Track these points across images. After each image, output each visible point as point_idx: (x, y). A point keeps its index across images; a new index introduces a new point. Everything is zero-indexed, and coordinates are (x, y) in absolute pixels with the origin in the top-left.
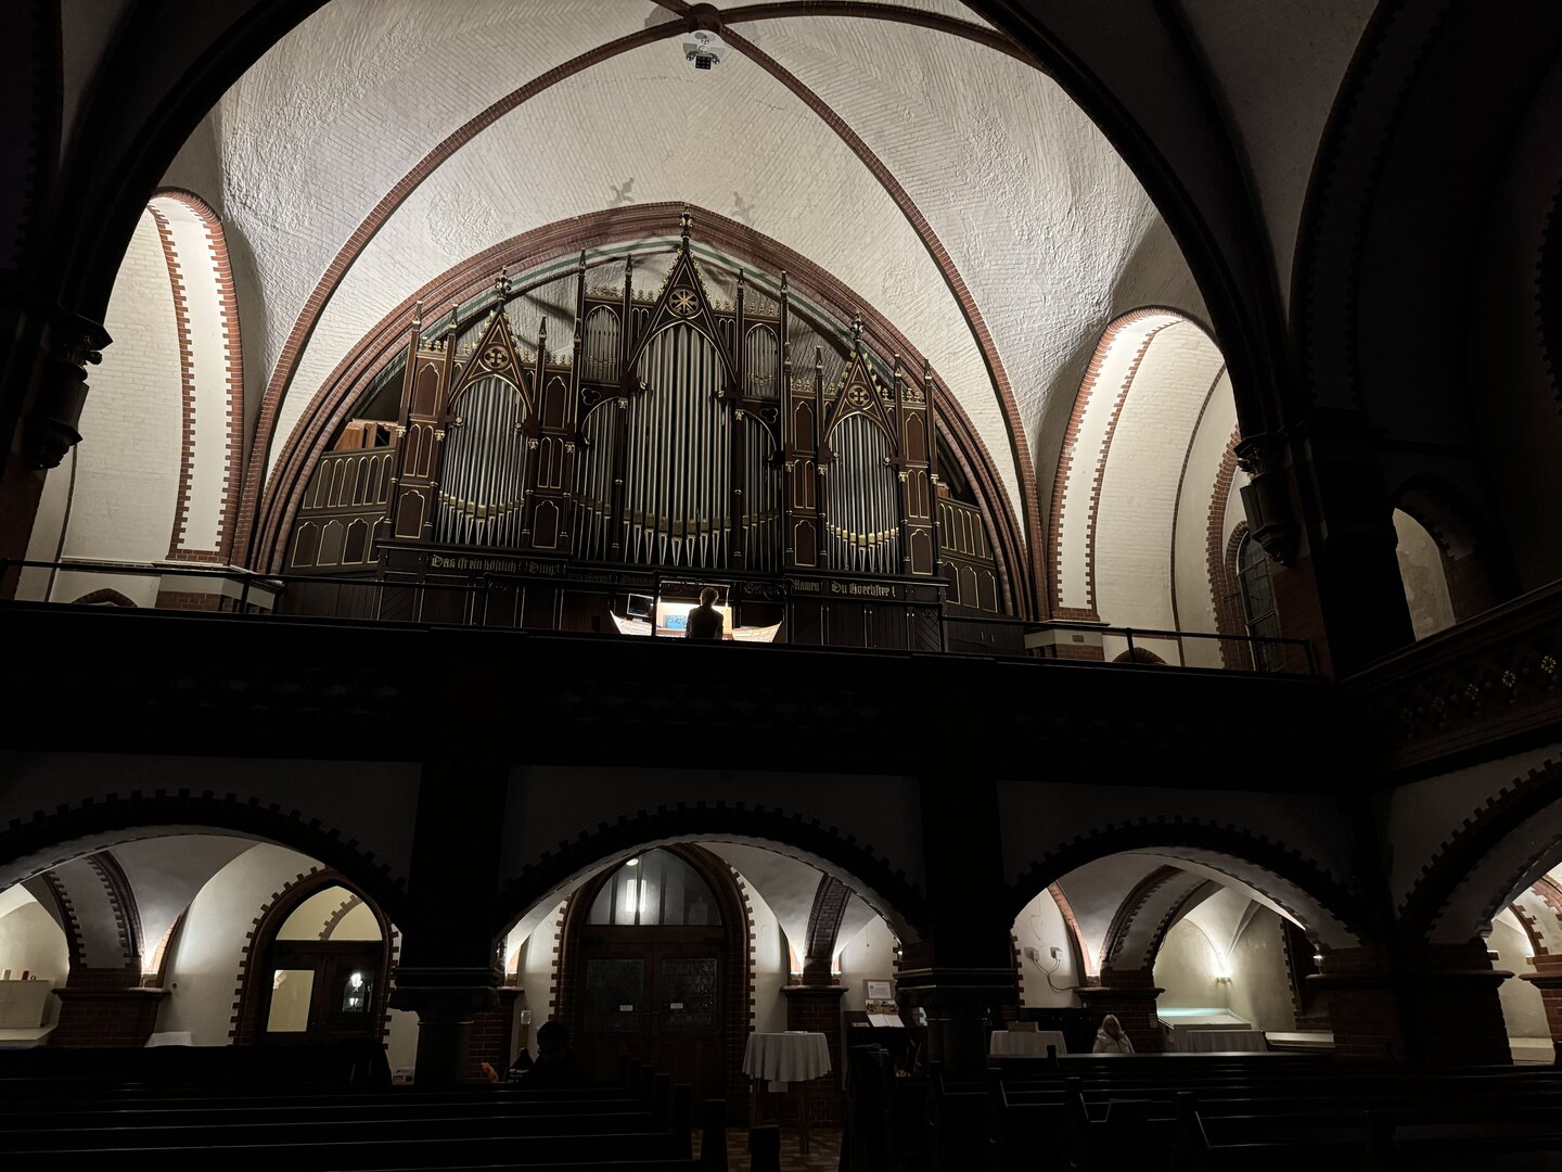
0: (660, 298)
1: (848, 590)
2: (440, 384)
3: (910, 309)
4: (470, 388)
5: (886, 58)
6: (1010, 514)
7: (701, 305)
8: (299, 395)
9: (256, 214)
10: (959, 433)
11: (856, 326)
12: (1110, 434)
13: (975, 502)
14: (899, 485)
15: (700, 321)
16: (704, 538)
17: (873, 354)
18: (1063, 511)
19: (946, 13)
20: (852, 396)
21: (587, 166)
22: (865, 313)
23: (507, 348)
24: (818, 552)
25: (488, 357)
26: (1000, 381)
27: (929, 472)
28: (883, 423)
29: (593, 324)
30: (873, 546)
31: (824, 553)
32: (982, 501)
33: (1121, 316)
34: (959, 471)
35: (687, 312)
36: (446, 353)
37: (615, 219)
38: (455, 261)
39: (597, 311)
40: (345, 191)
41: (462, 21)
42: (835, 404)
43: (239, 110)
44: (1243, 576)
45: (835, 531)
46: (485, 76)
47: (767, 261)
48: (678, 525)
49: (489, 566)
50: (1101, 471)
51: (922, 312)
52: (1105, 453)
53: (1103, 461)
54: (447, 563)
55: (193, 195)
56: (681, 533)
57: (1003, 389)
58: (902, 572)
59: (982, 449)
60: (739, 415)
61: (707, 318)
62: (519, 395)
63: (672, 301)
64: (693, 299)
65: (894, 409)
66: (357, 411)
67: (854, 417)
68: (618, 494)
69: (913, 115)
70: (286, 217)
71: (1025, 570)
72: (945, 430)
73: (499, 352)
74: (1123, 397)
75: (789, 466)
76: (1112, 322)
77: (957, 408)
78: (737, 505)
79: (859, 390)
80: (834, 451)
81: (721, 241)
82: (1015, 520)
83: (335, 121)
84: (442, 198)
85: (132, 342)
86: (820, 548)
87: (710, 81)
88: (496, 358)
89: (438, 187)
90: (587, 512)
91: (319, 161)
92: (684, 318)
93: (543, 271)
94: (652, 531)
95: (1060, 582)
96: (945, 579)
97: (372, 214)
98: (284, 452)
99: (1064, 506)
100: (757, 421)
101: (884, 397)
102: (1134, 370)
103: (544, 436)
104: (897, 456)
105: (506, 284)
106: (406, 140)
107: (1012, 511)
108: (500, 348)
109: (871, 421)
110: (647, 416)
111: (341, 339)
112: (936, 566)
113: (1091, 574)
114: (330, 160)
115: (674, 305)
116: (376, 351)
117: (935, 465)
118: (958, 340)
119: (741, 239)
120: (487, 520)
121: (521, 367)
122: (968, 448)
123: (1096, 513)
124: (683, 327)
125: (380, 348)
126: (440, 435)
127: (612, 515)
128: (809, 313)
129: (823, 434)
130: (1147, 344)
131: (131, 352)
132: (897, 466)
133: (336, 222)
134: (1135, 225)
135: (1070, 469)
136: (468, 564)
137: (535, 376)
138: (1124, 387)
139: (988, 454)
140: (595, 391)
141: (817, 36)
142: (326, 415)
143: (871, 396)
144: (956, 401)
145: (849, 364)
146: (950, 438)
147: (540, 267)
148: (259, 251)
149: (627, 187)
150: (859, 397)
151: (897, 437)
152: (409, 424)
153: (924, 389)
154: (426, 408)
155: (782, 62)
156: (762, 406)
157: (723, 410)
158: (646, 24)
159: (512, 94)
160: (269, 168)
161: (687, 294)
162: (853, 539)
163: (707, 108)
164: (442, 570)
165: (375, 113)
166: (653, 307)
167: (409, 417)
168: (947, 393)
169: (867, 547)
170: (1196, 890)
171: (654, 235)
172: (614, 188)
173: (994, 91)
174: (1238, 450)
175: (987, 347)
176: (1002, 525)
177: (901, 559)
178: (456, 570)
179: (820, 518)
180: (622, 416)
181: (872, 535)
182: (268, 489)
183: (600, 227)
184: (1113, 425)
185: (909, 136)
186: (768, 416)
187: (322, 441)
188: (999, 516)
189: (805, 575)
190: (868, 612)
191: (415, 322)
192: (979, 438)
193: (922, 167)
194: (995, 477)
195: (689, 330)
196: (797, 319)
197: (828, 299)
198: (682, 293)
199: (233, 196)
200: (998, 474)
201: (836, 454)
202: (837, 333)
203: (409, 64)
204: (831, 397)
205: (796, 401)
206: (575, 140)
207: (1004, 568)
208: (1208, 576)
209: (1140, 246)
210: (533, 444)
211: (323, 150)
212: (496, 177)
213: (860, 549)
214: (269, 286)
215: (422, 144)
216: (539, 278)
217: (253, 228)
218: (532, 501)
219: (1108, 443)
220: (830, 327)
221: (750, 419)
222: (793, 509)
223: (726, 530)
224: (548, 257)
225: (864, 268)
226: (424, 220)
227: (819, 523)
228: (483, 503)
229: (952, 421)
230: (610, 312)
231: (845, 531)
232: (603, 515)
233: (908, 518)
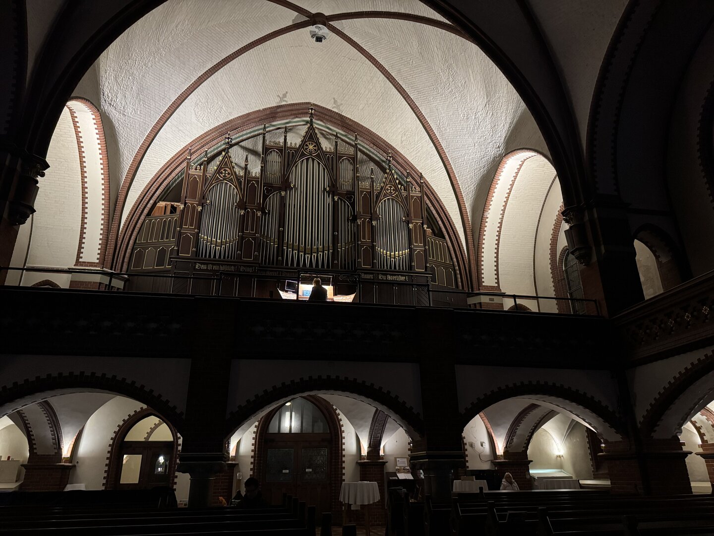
0: (300, 146)
1: (386, 278)
2: (200, 185)
3: (413, 150)
4: (213, 187)
5: (402, 37)
6: (460, 243)
7: (319, 149)
8: (135, 191)
9: (116, 108)
10: (436, 206)
11: (389, 158)
12: (505, 206)
13: (444, 238)
14: (409, 230)
15: (318, 156)
16: (320, 254)
17: (397, 171)
18: (484, 241)
19: (429, 17)
20: (388, 189)
21: (267, 86)
22: (393, 152)
23: (230, 169)
24: (373, 261)
25: (222, 173)
26: (455, 183)
27: (422, 224)
28: (402, 202)
29: (269, 158)
30: (398, 258)
31: (375, 261)
32: (447, 237)
33: (509, 153)
34: (436, 224)
35: (312, 152)
36: (202, 171)
37: (279, 110)
38: (206, 129)
39: (271, 152)
40: (157, 98)
41: (209, 21)
42: (380, 193)
43: (108, 61)
44: (566, 270)
45: (380, 251)
46: (220, 46)
47: (348, 129)
48: (309, 249)
49: (222, 268)
50: (501, 223)
51: (419, 151)
52: (503, 215)
53: (502, 219)
54: (203, 267)
55: (87, 100)
56: (310, 252)
57: (456, 186)
58: (411, 270)
59: (446, 213)
60: (336, 199)
61: (321, 155)
62: (236, 190)
63: (305, 147)
64: (315, 146)
65: (407, 195)
66: (162, 198)
67: (388, 199)
68: (281, 235)
69: (414, 63)
70: (129, 110)
71: (467, 266)
72: (430, 205)
73: (227, 171)
74: (511, 190)
75: (359, 222)
76: (505, 155)
77: (435, 195)
78: (335, 239)
79: (391, 187)
80: (379, 214)
81: (327, 120)
82: (462, 245)
83: (151, 66)
84: (200, 101)
85: (59, 167)
86: (373, 259)
87: (322, 48)
88: (225, 173)
89: (199, 96)
90: (267, 243)
91: (144, 84)
92: (311, 155)
93: (247, 134)
94: (296, 252)
95: (483, 274)
96: (430, 273)
97: (168, 108)
98: (128, 216)
99: (484, 239)
100: (344, 201)
101: (402, 190)
102: (515, 177)
103: (247, 208)
104: (408, 217)
105: (230, 140)
106: (185, 75)
107: (461, 242)
108: (227, 169)
109: (396, 201)
110: (294, 199)
111: (154, 165)
112: (426, 267)
113: (497, 270)
114: (149, 84)
115: (306, 149)
116: (170, 171)
117: (425, 221)
118: (435, 164)
119: (337, 119)
120: (221, 247)
121: (237, 178)
122: (440, 213)
123: (499, 242)
124: (310, 159)
125: (172, 169)
126: (200, 208)
127: (278, 245)
128: (368, 152)
129: (374, 207)
130: (521, 166)
131: (58, 172)
132: (408, 221)
133: (152, 112)
134: (516, 111)
135: (487, 222)
136: (212, 267)
137: (243, 181)
138: (511, 185)
139: (449, 216)
140: (270, 188)
141: (370, 27)
142: (147, 200)
143: (396, 189)
144: (435, 192)
145: (386, 175)
146: (432, 208)
147: (245, 132)
148: (117, 125)
149: (285, 95)
150: (391, 190)
151: (408, 208)
152: (185, 204)
153: (420, 187)
154: (193, 197)
155: (355, 39)
156: (346, 194)
157: (329, 196)
158: (293, 22)
159: (232, 54)
160: (122, 88)
161: (312, 144)
162: (388, 254)
163: (321, 59)
164: (201, 270)
165: (170, 63)
166: (297, 150)
167: (185, 201)
168: (430, 188)
169: (395, 258)
170: (547, 415)
171: (297, 117)
172: (279, 96)
173: (451, 51)
174: (563, 213)
175: (448, 167)
176: (456, 248)
177: (411, 264)
178: (207, 270)
179: (373, 245)
180: (283, 200)
182: (121, 233)
183: (272, 114)
184: (506, 202)
185: (412, 72)
186: (349, 199)
187: (146, 211)
188: (455, 244)
189: (367, 272)
190: (395, 288)
191: (188, 157)
192: (445, 209)
193: (418, 86)
194: (453, 226)
195: (313, 160)
196: (362, 155)
197: (376, 146)
198: (310, 144)
199: (105, 100)
200: (454, 225)
201: (380, 216)
202: (380, 161)
203: (185, 41)
204: (378, 190)
205: (362, 192)
206: (261, 75)
207: (457, 268)
208: (550, 271)
209: (518, 120)
210: (242, 212)
211: (146, 79)
212: (225, 91)
213: (391, 259)
214: (122, 141)
215: (191, 77)
216: (245, 137)
217: (115, 115)
218: (242, 238)
219: (504, 211)
220: (377, 158)
221: (341, 200)
222: (361, 241)
223: (330, 251)
224: (248, 128)
225: (392, 132)
226: (192, 111)
227: (373, 247)
228: (219, 240)
229: (433, 201)
230: (277, 152)
231: (385, 251)
232: (274, 244)
233: (413, 245)
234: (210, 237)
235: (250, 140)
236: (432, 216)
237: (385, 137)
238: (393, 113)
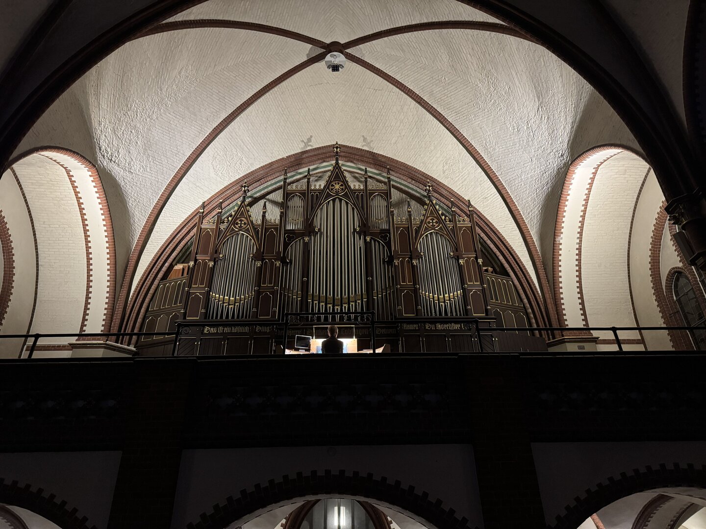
0: (325, 187)
1: (435, 327)
2: (212, 239)
3: (459, 179)
4: (228, 239)
5: (429, 52)
6: (529, 279)
7: (346, 188)
8: (149, 254)
9: (118, 165)
10: (493, 239)
11: (428, 188)
12: (582, 228)
13: (508, 275)
14: (460, 267)
15: (346, 195)
16: (352, 305)
17: (442, 205)
19: (455, 19)
20: (429, 222)
21: (289, 132)
23: (246, 218)
24: (416, 307)
25: (237, 224)
26: (513, 208)
27: (476, 258)
28: (447, 235)
29: (290, 204)
30: (448, 302)
31: (419, 307)
32: (512, 274)
33: (577, 158)
34: (496, 259)
35: (338, 192)
36: (215, 224)
37: (304, 156)
38: (226, 183)
39: (293, 196)
40: (168, 154)
41: (215, 65)
42: (419, 227)
43: (101, 112)
44: (679, 300)
45: (425, 295)
46: (232, 92)
47: (382, 167)
48: (338, 299)
49: (234, 330)
50: (579, 249)
51: (465, 180)
52: (580, 238)
53: (580, 243)
54: (213, 330)
55: (74, 152)
56: (340, 304)
57: (516, 213)
58: (467, 315)
59: (508, 246)
60: (368, 239)
61: (349, 194)
62: (252, 241)
63: (331, 187)
64: (342, 185)
65: (453, 227)
66: (179, 260)
67: (431, 234)
68: (305, 286)
69: (447, 79)
70: (136, 167)
71: (543, 310)
72: (486, 238)
73: (243, 221)
74: (586, 206)
75: (396, 262)
76: (571, 163)
77: (490, 226)
78: (369, 285)
79: (433, 220)
80: (421, 252)
81: (358, 160)
82: (533, 282)
83: (157, 118)
84: (218, 154)
85: (63, 234)
86: (417, 305)
87: (343, 82)
88: (241, 224)
89: (216, 150)
90: (289, 297)
91: (151, 139)
92: (337, 195)
94: (323, 304)
95: (565, 315)
96: (493, 317)
98: (139, 282)
99: (560, 271)
100: (378, 242)
101: (446, 221)
102: (590, 190)
103: (265, 259)
104: (457, 251)
105: (246, 188)
106: (197, 127)
107: (530, 278)
108: (243, 219)
109: (441, 235)
110: (319, 245)
111: (169, 225)
112: (487, 310)
113: (583, 309)
114: (157, 138)
115: (332, 189)
116: (188, 230)
117: (479, 254)
119: (368, 158)
120: (235, 305)
121: (253, 227)
122: (500, 246)
123: (580, 274)
124: (337, 199)
125: (190, 228)
126: (211, 264)
127: (302, 298)
128: (406, 189)
129: (414, 244)
130: (595, 174)
131: (62, 239)
132: (458, 257)
133: (164, 169)
134: (577, 107)
135: (561, 249)
136: (223, 330)
137: (260, 230)
138: (585, 200)
139: (512, 248)
140: (292, 235)
141: (392, 48)
142: (162, 263)
143: (440, 221)
144: (490, 222)
145: (426, 207)
146: (489, 242)
147: (269, 183)
148: (123, 184)
149: (309, 140)
150: (433, 223)
151: (456, 241)
152: (196, 260)
153: (468, 216)
154: (205, 252)
155: (377, 66)
156: (380, 233)
157: (360, 238)
158: (307, 57)
159: (247, 100)
160: (124, 142)
161: (338, 183)
162: (436, 298)
163: (344, 96)
164: (210, 334)
165: (179, 114)
166: (321, 191)
167: (196, 257)
168: (484, 219)
169: (444, 302)
171: (324, 161)
172: (303, 141)
173: (487, 55)
175: (503, 192)
176: (525, 286)
177: (465, 307)
178: (217, 334)
179: (416, 289)
180: (306, 246)
181: (447, 295)
182: (131, 301)
183: (297, 161)
184: (582, 222)
185: (446, 91)
186: (384, 238)
187: (160, 275)
188: (523, 281)
189: (410, 321)
190: (448, 339)
191: (201, 211)
192: (506, 240)
193: (455, 106)
194: (517, 260)
195: (341, 200)
196: (401, 194)
197: (415, 180)
198: (336, 183)
199: (104, 156)
200: (519, 258)
201: (422, 254)
202: (422, 197)
203: (192, 89)
204: (417, 224)
205: (398, 228)
206: (281, 120)
207: (530, 310)
208: (656, 303)
209: (582, 115)
210: (259, 264)
211: (153, 133)
212: (244, 141)
213: (441, 304)
214: (131, 202)
215: (205, 128)
216: (270, 188)
217: (117, 172)
218: (258, 293)
219: (581, 233)
220: (417, 195)
221: (375, 241)
222: (400, 285)
223: (364, 300)
224: (272, 178)
225: (431, 162)
226: (210, 165)
227: (416, 291)
228: (233, 297)
229: (489, 233)
230: (300, 197)
231: (431, 295)
232: (297, 298)
233: (467, 284)
234: (222, 295)
235: (277, 192)
236: (490, 251)
237: (423, 169)
238: (430, 142)
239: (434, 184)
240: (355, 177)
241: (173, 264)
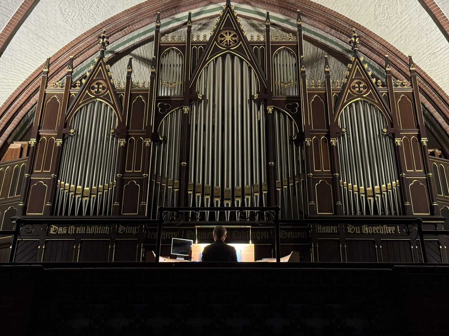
0: (211, 38)
1: (361, 230)
2: (60, 108)
3: (396, 27)
4: (81, 109)
7: (240, 39)
11: (353, 39)
14: (396, 148)
15: (240, 50)
16: (248, 199)
17: (372, 63)
20: (354, 87)
23: (105, 81)
24: (335, 203)
25: (93, 88)
27: (419, 137)
28: (379, 105)
29: (164, 61)
30: (379, 196)
31: (339, 203)
34: (446, 138)
35: (230, 45)
36: (64, 88)
38: (79, 33)
39: (169, 51)
42: (341, 94)
45: (347, 187)
47: (290, 10)
48: (229, 191)
49: (90, 231)
51: (405, 28)
54: (62, 230)
56: (231, 197)
58: (405, 214)
60: (270, 110)
61: (245, 48)
62: (114, 111)
63: (219, 39)
64: (234, 36)
65: (388, 93)
67: (357, 103)
68: (184, 173)
72: (432, 109)
73: (101, 84)
75: (308, 141)
77: (439, 92)
78: (271, 172)
79: (359, 83)
80: (342, 127)
81: (257, 1)
86: (336, 200)
88: (98, 88)
90: (162, 187)
92: (228, 49)
94: (209, 197)
96: (441, 217)
100: (284, 114)
101: (378, 86)
103: (130, 136)
104: (392, 127)
105: (105, 39)
108: (101, 81)
109: (370, 105)
112: (432, 208)
115: (221, 41)
116: (27, 96)
117: (423, 131)
120: (90, 198)
121: (115, 92)
124: (228, 56)
125: (30, 93)
126: (59, 142)
127: (179, 188)
128: (323, 41)
129: (333, 117)
132: (393, 134)
136: (75, 230)
137: (124, 97)
140: (166, 104)
143: (369, 86)
144: (438, 87)
145: (350, 66)
150: (359, 87)
151: (391, 113)
152: (38, 137)
153: (409, 78)
154: (51, 126)
156: (286, 102)
157: (259, 109)
161: (230, 33)
162: (362, 191)
164: (57, 235)
166: (206, 44)
167: (39, 132)
168: (430, 82)
169: (374, 196)
177: (403, 203)
178: (67, 235)
179: (334, 178)
180: (186, 119)
181: (377, 187)
183: (173, 2)
186: (291, 108)
189: (325, 221)
190: (378, 247)
191: (45, 70)
195: (233, 56)
196: (316, 48)
197: (335, 29)
198: (226, 33)
201: (344, 130)
202: (344, 52)
204: (338, 90)
205: (311, 95)
210: (122, 142)
213: (369, 198)
216: (137, 40)
218: (121, 182)
220: (338, 49)
221: (279, 112)
222: (313, 172)
223: (264, 192)
224: (140, 26)
225: (359, 4)
226: (57, 8)
227: (334, 181)
228: (88, 186)
229: (437, 103)
230: (178, 52)
231: (356, 186)
232: (173, 188)
233: (406, 172)
234: (73, 184)
235: (146, 45)
236: (438, 127)
237: (347, 14)
239: (362, 34)
240: (253, 25)
241: (9, 141)
